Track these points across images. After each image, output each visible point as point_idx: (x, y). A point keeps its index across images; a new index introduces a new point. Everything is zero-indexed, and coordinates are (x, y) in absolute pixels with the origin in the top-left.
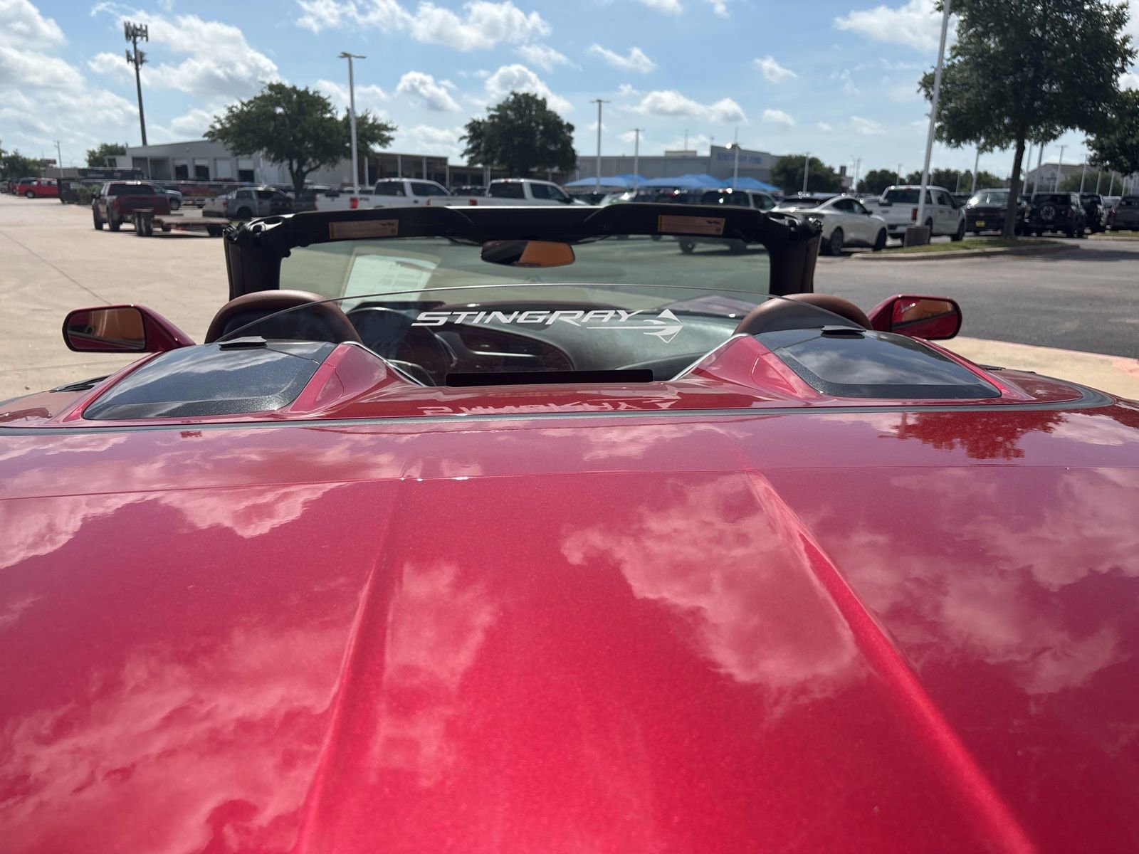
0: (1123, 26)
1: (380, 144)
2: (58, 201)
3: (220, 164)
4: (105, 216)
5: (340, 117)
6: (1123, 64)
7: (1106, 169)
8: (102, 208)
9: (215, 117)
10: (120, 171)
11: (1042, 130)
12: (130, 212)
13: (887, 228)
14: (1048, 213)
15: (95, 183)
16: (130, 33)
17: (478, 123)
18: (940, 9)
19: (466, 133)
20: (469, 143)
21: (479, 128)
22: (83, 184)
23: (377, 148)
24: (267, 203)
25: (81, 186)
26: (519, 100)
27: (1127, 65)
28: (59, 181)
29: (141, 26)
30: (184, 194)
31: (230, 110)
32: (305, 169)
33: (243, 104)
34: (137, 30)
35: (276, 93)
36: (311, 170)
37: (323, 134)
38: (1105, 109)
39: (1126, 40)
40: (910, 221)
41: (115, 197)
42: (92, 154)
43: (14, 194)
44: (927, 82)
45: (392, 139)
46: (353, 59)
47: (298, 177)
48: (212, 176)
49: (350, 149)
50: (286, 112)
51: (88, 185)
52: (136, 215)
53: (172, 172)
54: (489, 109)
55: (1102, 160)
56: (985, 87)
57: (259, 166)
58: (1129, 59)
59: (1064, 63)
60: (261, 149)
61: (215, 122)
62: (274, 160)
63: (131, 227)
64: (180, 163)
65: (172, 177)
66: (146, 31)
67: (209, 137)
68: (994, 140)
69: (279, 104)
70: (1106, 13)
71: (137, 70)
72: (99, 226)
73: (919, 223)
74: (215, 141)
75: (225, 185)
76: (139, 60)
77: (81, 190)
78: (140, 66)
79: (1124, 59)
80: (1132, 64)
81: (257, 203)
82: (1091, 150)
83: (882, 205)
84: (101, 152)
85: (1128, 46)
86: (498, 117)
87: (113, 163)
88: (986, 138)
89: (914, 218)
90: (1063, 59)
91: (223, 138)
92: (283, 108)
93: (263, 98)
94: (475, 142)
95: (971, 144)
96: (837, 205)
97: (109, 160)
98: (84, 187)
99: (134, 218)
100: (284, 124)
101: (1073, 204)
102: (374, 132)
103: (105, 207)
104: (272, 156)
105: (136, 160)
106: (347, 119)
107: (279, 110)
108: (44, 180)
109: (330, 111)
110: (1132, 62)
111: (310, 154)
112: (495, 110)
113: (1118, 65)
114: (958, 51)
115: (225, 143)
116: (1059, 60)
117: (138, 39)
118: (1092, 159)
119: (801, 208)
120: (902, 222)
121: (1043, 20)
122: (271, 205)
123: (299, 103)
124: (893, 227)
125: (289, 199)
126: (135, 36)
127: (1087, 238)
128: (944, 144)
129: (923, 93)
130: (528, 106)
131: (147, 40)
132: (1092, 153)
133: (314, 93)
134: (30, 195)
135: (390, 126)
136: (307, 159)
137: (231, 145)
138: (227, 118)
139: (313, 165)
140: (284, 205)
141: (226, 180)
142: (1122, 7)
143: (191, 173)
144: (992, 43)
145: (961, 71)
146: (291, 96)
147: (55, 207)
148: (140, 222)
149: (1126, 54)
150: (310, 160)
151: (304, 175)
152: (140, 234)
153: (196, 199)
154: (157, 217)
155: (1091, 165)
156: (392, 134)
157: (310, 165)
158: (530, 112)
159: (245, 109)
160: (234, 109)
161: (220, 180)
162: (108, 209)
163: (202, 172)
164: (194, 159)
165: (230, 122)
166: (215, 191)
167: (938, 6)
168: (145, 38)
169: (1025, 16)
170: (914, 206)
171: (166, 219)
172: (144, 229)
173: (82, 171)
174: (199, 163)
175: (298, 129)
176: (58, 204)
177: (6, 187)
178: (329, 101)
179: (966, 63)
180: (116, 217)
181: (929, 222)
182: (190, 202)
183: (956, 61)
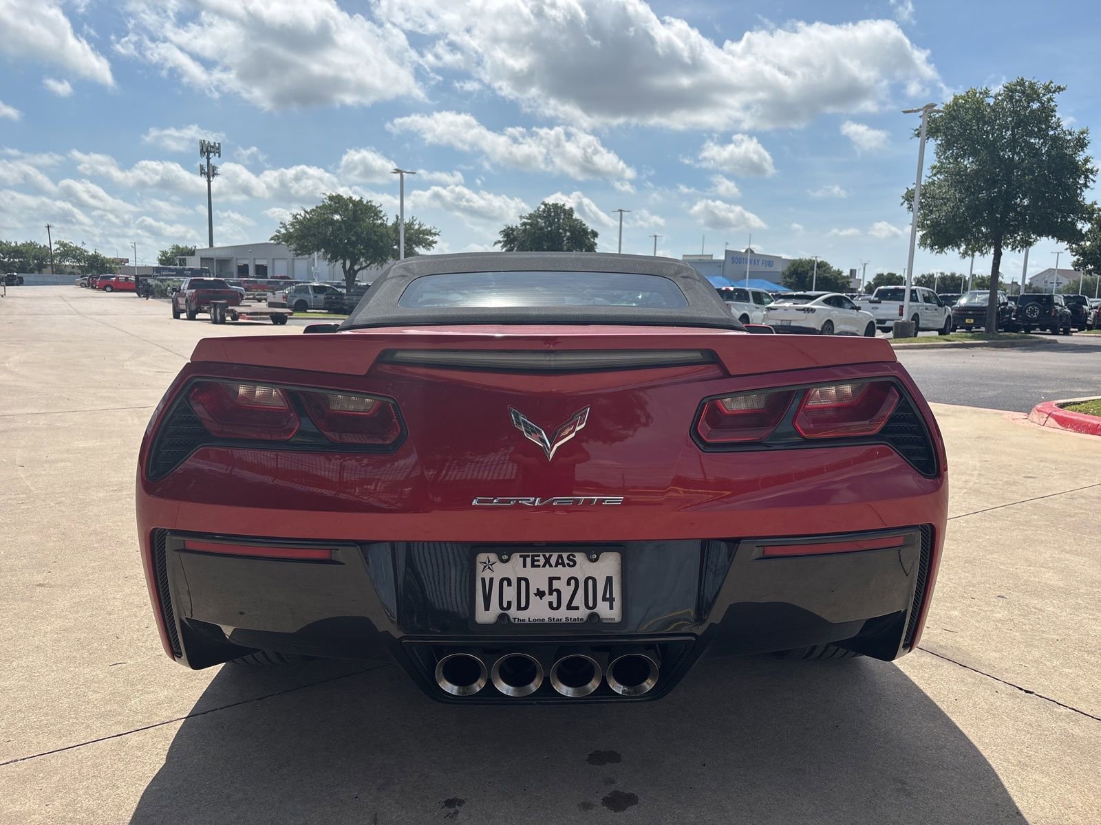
0: (1085, 149)
1: (424, 247)
2: (135, 294)
3: (277, 263)
4: (183, 307)
5: (390, 224)
6: (1086, 181)
7: (1089, 272)
8: (181, 301)
9: (281, 223)
10: (190, 269)
11: (1018, 238)
12: (208, 303)
13: (875, 322)
14: (1033, 312)
15: (169, 280)
16: (205, 150)
17: (512, 230)
18: (918, 135)
19: (500, 238)
20: (503, 247)
21: (512, 234)
22: (158, 280)
23: (421, 250)
24: (322, 297)
25: (156, 282)
26: (549, 209)
27: (1089, 181)
28: (137, 277)
29: (215, 143)
30: (246, 290)
31: (295, 217)
32: (356, 268)
33: (306, 212)
34: (211, 147)
35: (335, 203)
36: (362, 269)
37: (376, 238)
38: (1073, 219)
39: (1086, 161)
40: (898, 317)
41: (194, 291)
42: (164, 254)
43: (94, 288)
44: (909, 197)
45: (436, 242)
46: (404, 174)
47: (350, 275)
48: (269, 275)
49: (398, 252)
50: (342, 219)
51: (162, 281)
52: (212, 305)
53: (235, 270)
54: (521, 217)
55: (1084, 264)
56: (961, 200)
57: (314, 266)
58: (1091, 176)
59: (1032, 180)
60: (319, 250)
61: (281, 227)
62: (330, 260)
63: (207, 316)
64: (241, 263)
65: (235, 275)
66: (219, 148)
67: (275, 240)
68: (975, 247)
69: (336, 212)
70: (1069, 137)
71: (209, 182)
72: (176, 315)
73: (904, 318)
74: (279, 243)
75: (282, 282)
76: (211, 173)
77: (157, 285)
78: (211, 179)
79: (1086, 177)
80: (1094, 181)
81: (312, 296)
82: (1075, 256)
83: (872, 302)
84: (172, 252)
85: (1089, 166)
86: (530, 224)
87: (183, 262)
88: (967, 245)
89: (901, 314)
90: (1031, 177)
91: (286, 241)
92: (340, 215)
93: (324, 207)
94: (508, 246)
95: (953, 250)
96: (827, 301)
97: (180, 260)
98: (159, 283)
99: (210, 308)
100: (340, 228)
101: (1057, 304)
102: (418, 237)
103: (185, 299)
104: (329, 256)
105: (204, 260)
106: (396, 225)
107: (337, 217)
108: (122, 277)
109: (381, 218)
110: (1094, 179)
111: (363, 254)
112: (527, 218)
113: (1082, 181)
114: (938, 170)
115: (288, 246)
116: (1027, 177)
117: (212, 155)
118: (1076, 264)
119: (794, 304)
120: (890, 318)
121: (1013, 144)
122: (325, 298)
123: (355, 211)
124: (880, 321)
125: (341, 294)
126: (209, 152)
127: (1072, 335)
128: (928, 249)
129: (906, 205)
130: (557, 214)
131: (219, 156)
132: (1075, 259)
133: (367, 202)
134: (109, 289)
135: (433, 231)
136: (359, 259)
137: (293, 247)
138: (292, 224)
139: (364, 264)
140: (336, 298)
141: (282, 278)
142: (1082, 133)
143: (252, 271)
144: (968, 163)
145: (940, 187)
146: (348, 205)
147: (133, 299)
148: (215, 311)
149: (1088, 173)
150: (362, 260)
151: (356, 272)
152: (215, 322)
153: (257, 293)
154: (230, 308)
155: (1075, 269)
156: (436, 238)
157: (361, 264)
158: (559, 220)
159: (308, 216)
160: (298, 217)
161: (277, 277)
162: (187, 301)
163: (261, 271)
164: (255, 259)
165: (294, 227)
166: (274, 286)
167: (916, 132)
168: (217, 154)
169: (995, 141)
170: (901, 303)
171: (238, 309)
172: (219, 317)
173: (156, 269)
174: (259, 262)
175: (352, 233)
176: (135, 297)
177: (86, 282)
178: (379, 209)
179: (946, 180)
180: (193, 307)
181: (916, 317)
182: (251, 297)
183: (936, 178)
